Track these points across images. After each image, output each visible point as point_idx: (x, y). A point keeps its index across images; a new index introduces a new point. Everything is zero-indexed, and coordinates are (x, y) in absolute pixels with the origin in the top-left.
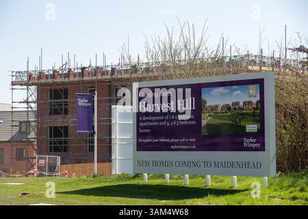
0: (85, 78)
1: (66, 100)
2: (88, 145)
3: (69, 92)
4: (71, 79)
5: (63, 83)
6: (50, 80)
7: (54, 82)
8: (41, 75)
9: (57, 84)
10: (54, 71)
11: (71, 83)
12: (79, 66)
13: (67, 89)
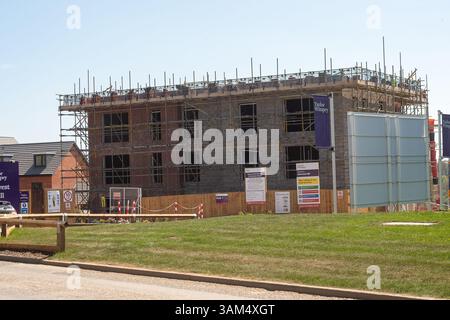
0: (152, 100)
1: (126, 126)
2: (153, 175)
3: (130, 117)
4: (134, 101)
5: (122, 107)
6: (108, 104)
7: (112, 106)
8: (95, 98)
9: (116, 107)
10: (113, 93)
11: (134, 106)
12: (144, 86)
13: (127, 114)
